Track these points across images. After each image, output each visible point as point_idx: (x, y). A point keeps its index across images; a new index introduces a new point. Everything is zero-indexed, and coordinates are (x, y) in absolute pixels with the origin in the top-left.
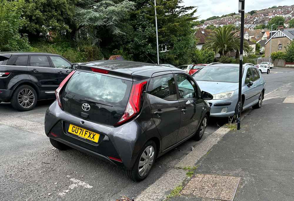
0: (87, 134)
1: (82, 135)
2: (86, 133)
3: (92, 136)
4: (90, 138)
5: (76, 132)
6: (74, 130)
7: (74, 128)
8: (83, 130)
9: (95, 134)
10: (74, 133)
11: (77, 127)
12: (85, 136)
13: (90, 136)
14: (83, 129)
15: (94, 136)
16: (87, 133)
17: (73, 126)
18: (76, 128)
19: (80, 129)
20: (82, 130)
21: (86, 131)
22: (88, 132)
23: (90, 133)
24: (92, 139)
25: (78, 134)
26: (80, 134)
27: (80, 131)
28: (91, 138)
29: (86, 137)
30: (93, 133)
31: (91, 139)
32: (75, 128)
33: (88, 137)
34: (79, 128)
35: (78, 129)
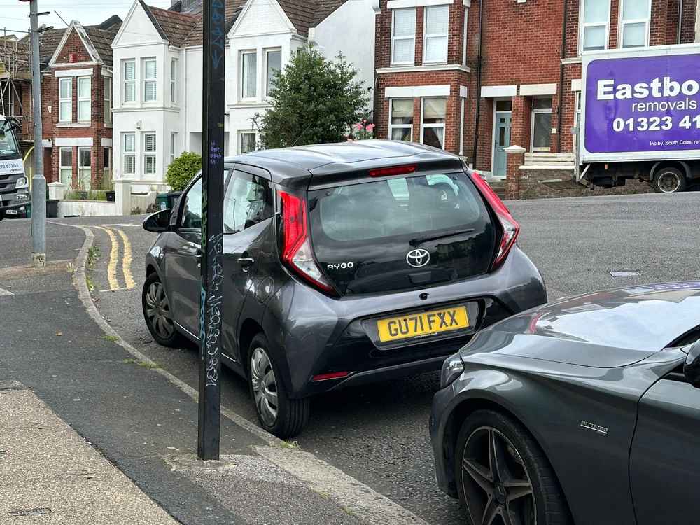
0: (434, 321)
1: (423, 330)
2: (430, 322)
3: (448, 319)
4: (447, 326)
5: (404, 329)
6: (396, 330)
7: (392, 325)
8: (420, 318)
9: (454, 312)
10: (400, 336)
11: (401, 319)
12: (431, 329)
13: (443, 322)
14: (418, 316)
15: (452, 317)
16: (431, 319)
17: (388, 321)
18: (400, 321)
19: (410, 319)
20: (416, 319)
21: (429, 316)
22: (434, 315)
23: (440, 314)
24: (451, 325)
25: (411, 333)
26: (416, 331)
27: (411, 324)
28: (449, 323)
29: (436, 328)
30: (446, 311)
31: (449, 328)
32: (395, 323)
33: (441, 326)
34: (407, 318)
35: (405, 320)
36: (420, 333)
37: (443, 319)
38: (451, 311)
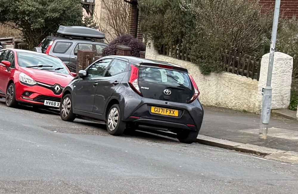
0: (168, 112)
2: (166, 111)
3: (172, 112)
5: (159, 111)
6: (156, 110)
7: (156, 109)
9: (174, 111)
10: (157, 112)
11: (159, 108)
12: (166, 113)
14: (163, 109)
15: (173, 112)
16: (167, 111)
17: (155, 107)
18: (158, 109)
19: (161, 109)
20: (162, 109)
21: (166, 110)
22: (168, 110)
23: (170, 110)
25: (160, 113)
26: (162, 112)
27: (161, 110)
29: (168, 114)
30: (172, 110)
31: (172, 115)
34: (160, 108)
35: (159, 109)
36: (163, 113)
37: (170, 112)
38: (174, 110)
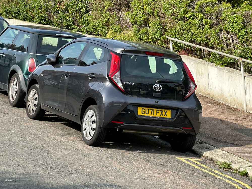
0: (158, 113)
1: (154, 115)
3: (164, 113)
4: (163, 115)
5: (147, 113)
6: (144, 112)
8: (154, 110)
10: (145, 115)
11: (147, 109)
12: (157, 115)
13: (162, 114)
15: (166, 113)
16: (158, 111)
17: (142, 108)
20: (152, 110)
21: (157, 110)
23: (161, 111)
25: (149, 115)
26: (151, 114)
27: (150, 111)
29: (159, 115)
30: (164, 110)
31: (164, 117)
32: (144, 110)
33: (161, 115)
34: (149, 109)
36: (152, 116)
37: (162, 113)
38: (166, 111)
